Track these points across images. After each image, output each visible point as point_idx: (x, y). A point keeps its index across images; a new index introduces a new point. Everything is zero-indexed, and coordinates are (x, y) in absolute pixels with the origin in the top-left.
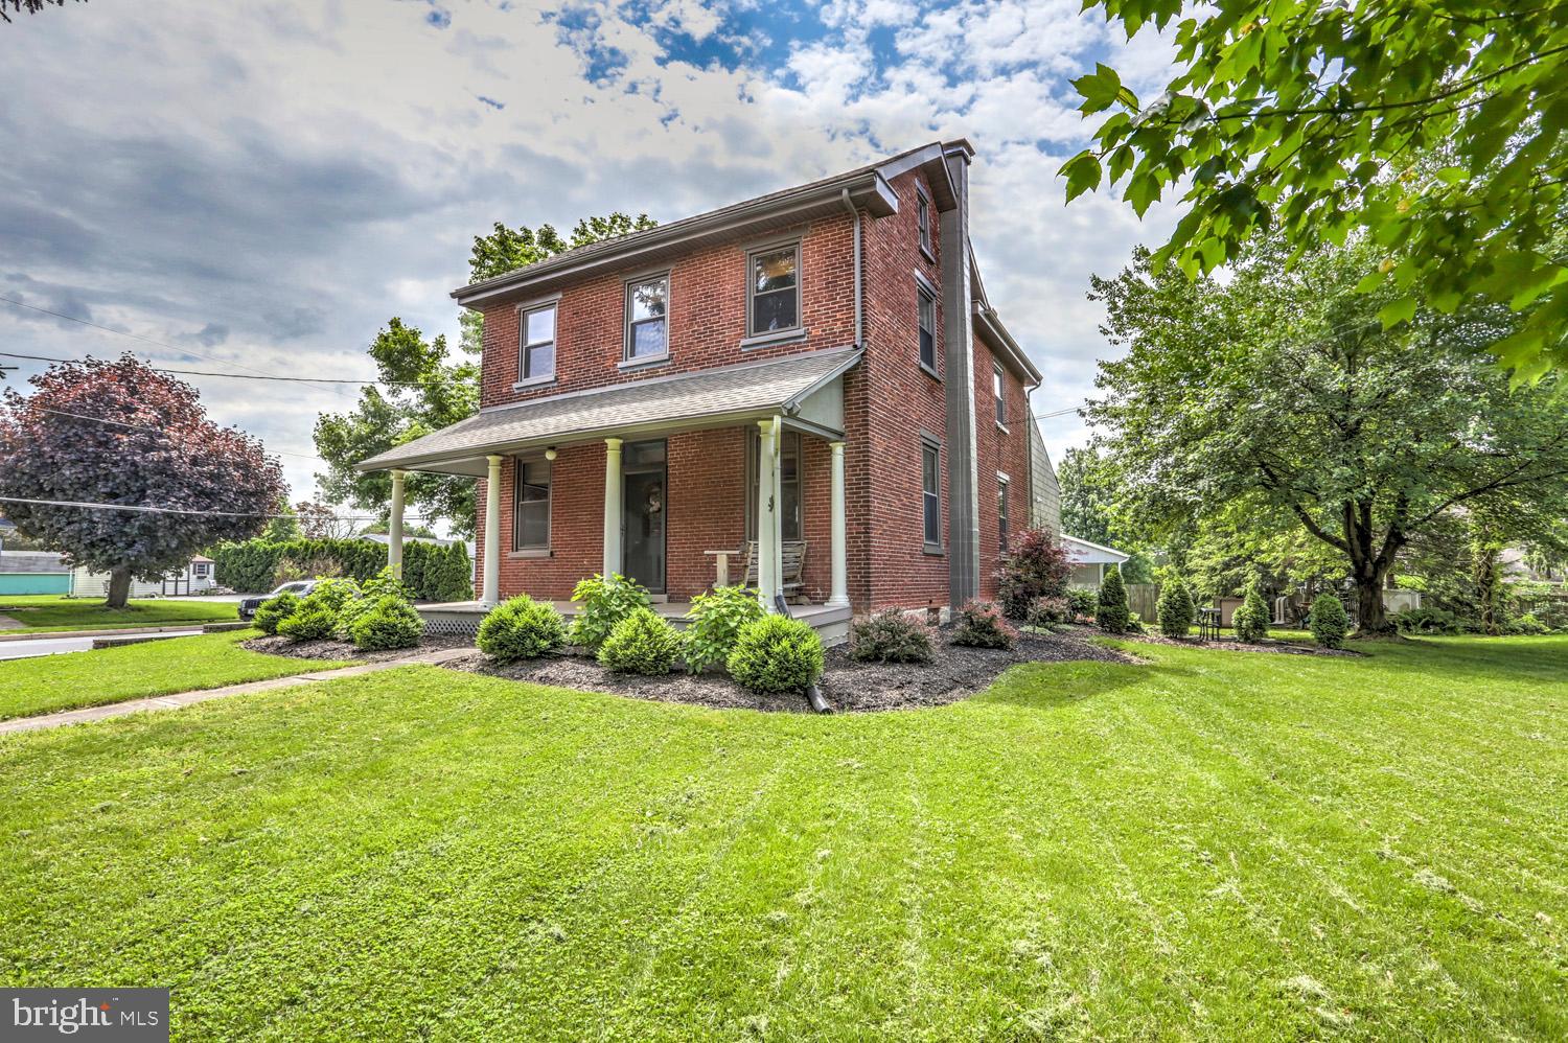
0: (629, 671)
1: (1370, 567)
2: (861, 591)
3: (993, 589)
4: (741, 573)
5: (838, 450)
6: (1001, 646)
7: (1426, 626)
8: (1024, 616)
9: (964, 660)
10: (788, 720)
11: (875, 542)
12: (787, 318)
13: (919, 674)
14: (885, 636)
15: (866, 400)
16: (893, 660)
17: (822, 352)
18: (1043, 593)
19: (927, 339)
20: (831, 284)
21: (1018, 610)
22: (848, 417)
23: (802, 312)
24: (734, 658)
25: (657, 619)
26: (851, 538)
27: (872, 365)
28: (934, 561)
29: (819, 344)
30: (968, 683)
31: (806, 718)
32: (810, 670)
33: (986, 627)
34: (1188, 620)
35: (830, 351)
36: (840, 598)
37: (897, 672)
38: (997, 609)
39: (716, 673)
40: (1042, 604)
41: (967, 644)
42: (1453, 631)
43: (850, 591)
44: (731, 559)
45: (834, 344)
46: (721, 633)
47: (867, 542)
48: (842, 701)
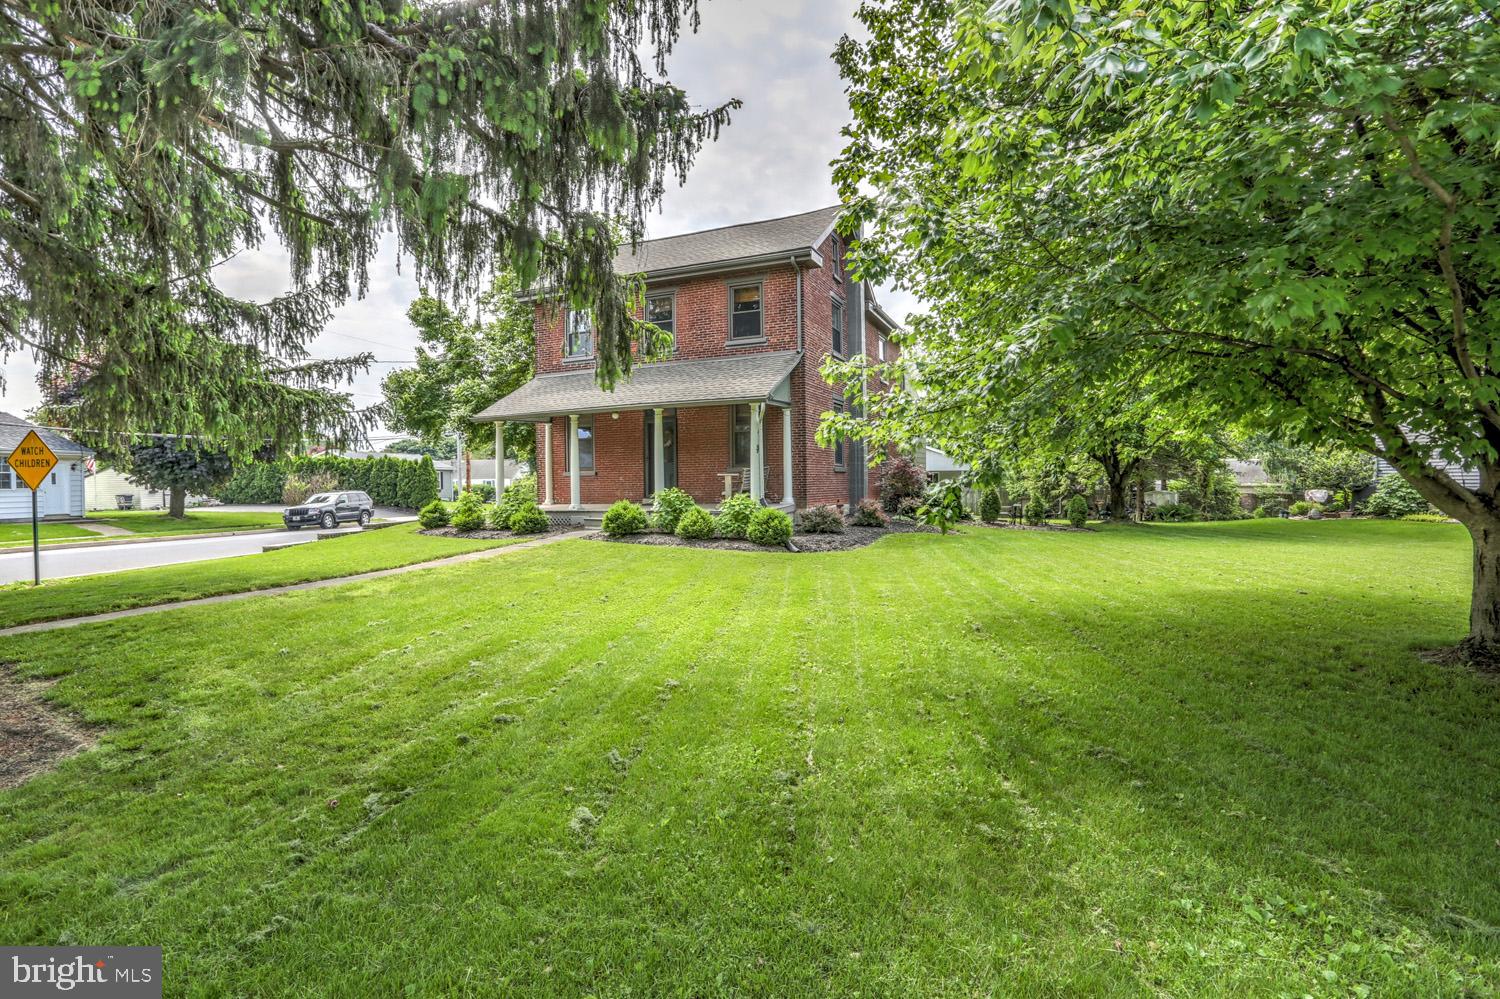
0: (693, 537)
1: (1117, 477)
2: (801, 496)
3: (876, 493)
4: (739, 486)
5: (787, 413)
6: (879, 525)
7: (1173, 516)
8: (894, 511)
9: (859, 532)
10: (780, 555)
11: (809, 467)
12: (755, 330)
13: (838, 538)
14: (819, 519)
15: (804, 384)
16: (823, 532)
17: (777, 354)
18: (908, 495)
19: (836, 334)
20: (783, 311)
21: (892, 506)
22: (793, 394)
23: (765, 327)
24: (750, 529)
25: (706, 511)
26: (795, 465)
27: (807, 362)
28: (840, 476)
29: (775, 347)
30: (862, 542)
31: (788, 554)
32: (788, 534)
33: (871, 515)
34: (997, 511)
35: (783, 353)
36: (789, 499)
37: (828, 538)
38: (878, 505)
39: (740, 537)
40: (906, 502)
41: (861, 525)
42: (1190, 519)
43: (794, 496)
44: (733, 478)
45: (785, 349)
46: (741, 517)
47: (805, 467)
48: (802, 549)
